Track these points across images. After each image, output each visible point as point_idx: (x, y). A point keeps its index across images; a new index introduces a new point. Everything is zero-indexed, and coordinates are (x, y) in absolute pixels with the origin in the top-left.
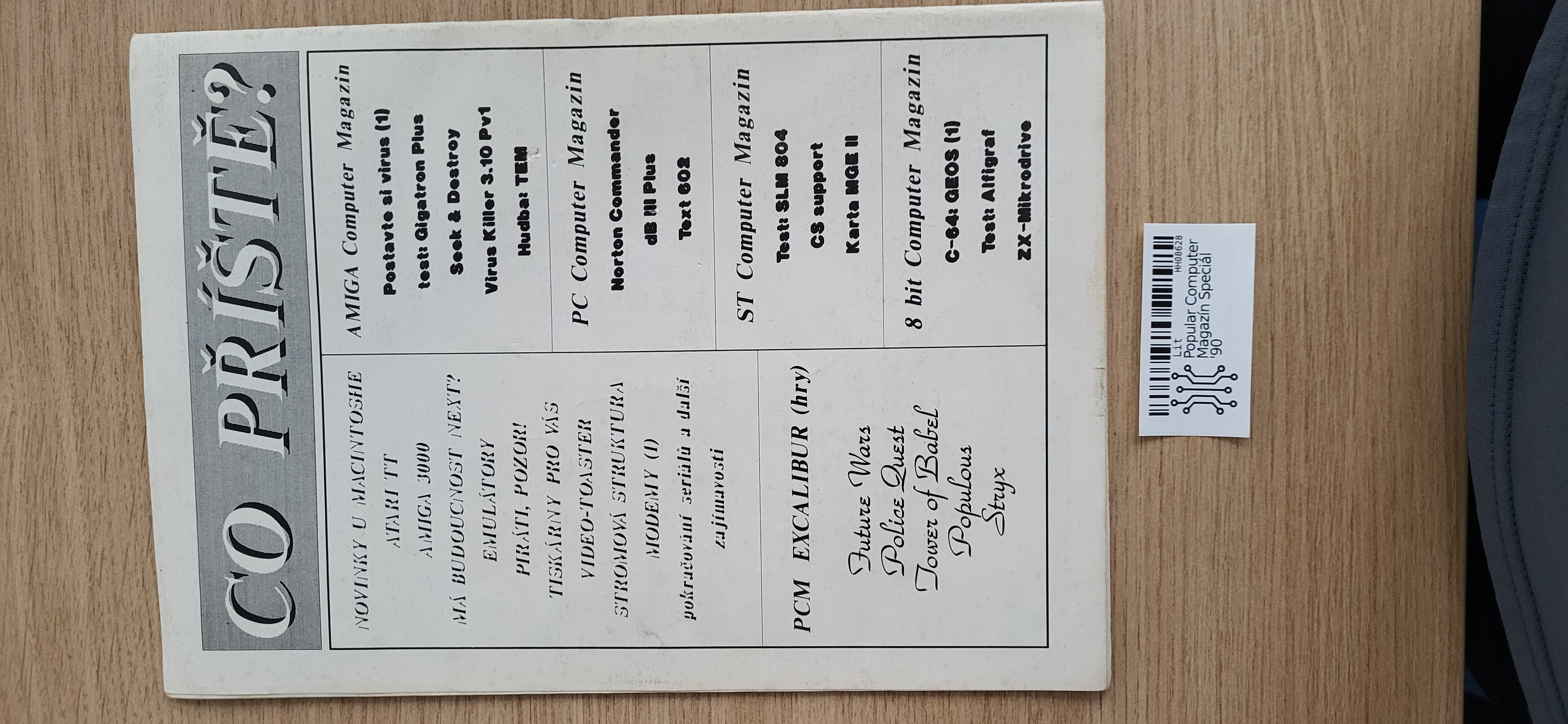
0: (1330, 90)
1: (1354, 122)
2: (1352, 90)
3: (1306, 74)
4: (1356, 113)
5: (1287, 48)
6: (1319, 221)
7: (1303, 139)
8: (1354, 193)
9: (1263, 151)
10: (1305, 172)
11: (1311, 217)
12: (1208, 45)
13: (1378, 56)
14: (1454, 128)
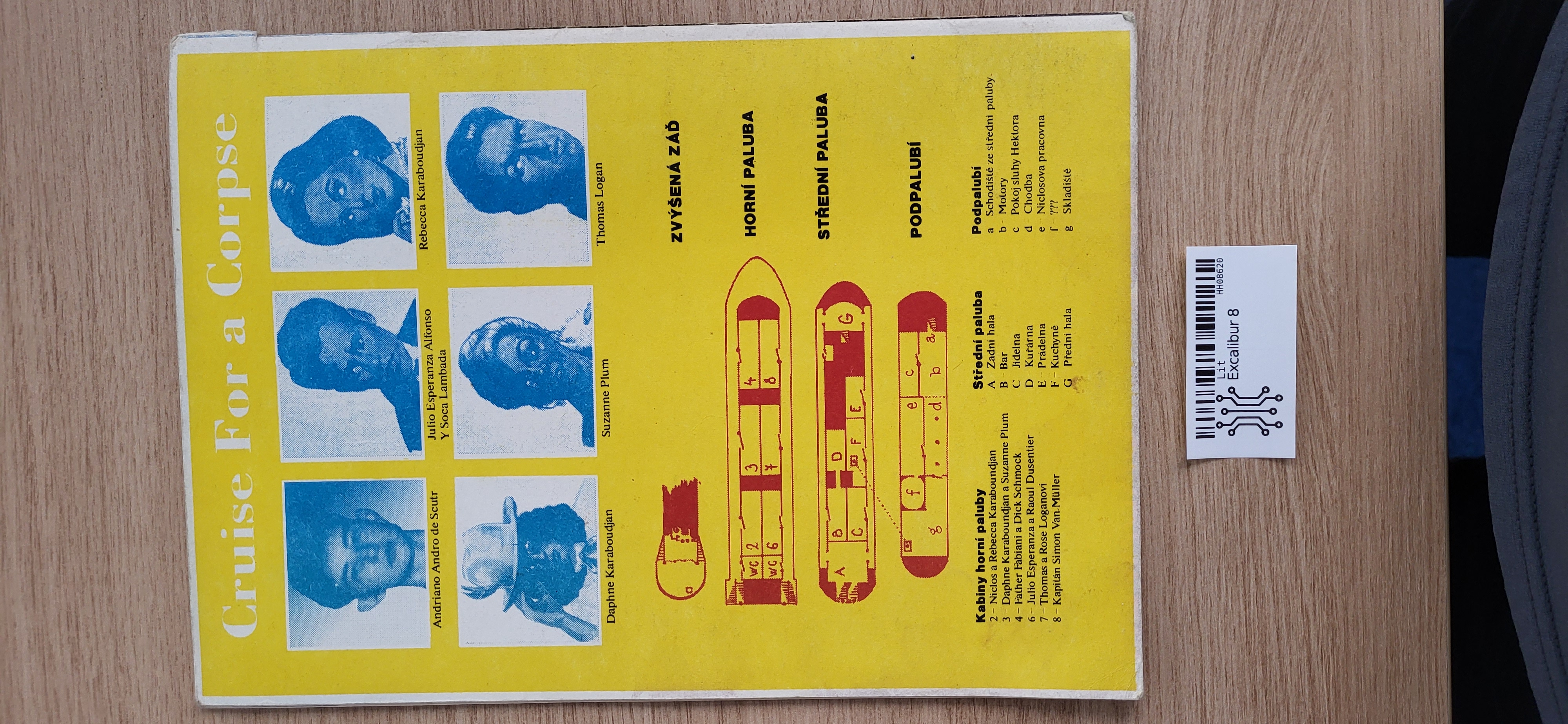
0: (1304, 540)
1: (1329, 571)
2: (1326, 541)
3: (1281, 528)
4: (1331, 562)
5: (1261, 500)
6: (1299, 666)
7: (1281, 588)
8: (1333, 639)
9: (1241, 600)
10: (1284, 620)
11: (1291, 662)
12: (1184, 499)
13: (1350, 508)
14: (1427, 575)
